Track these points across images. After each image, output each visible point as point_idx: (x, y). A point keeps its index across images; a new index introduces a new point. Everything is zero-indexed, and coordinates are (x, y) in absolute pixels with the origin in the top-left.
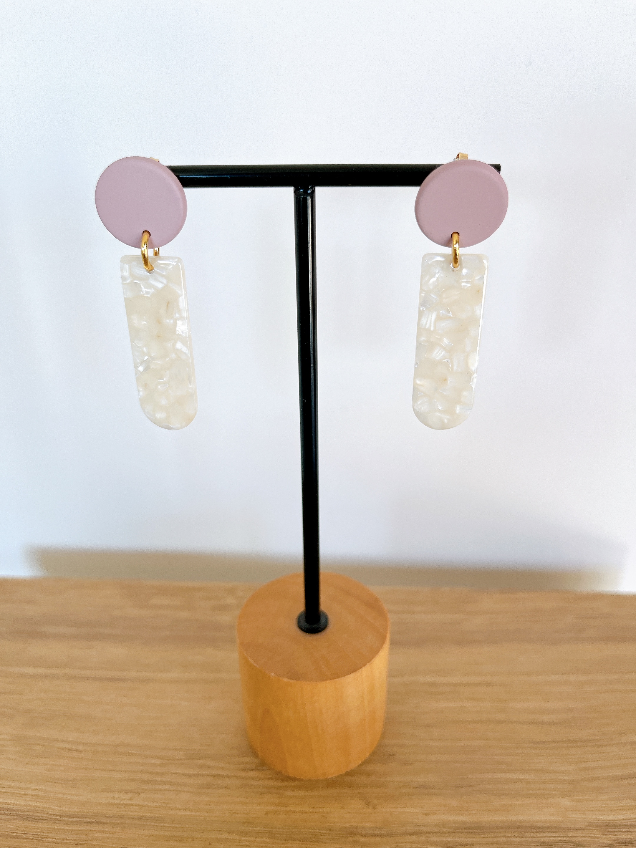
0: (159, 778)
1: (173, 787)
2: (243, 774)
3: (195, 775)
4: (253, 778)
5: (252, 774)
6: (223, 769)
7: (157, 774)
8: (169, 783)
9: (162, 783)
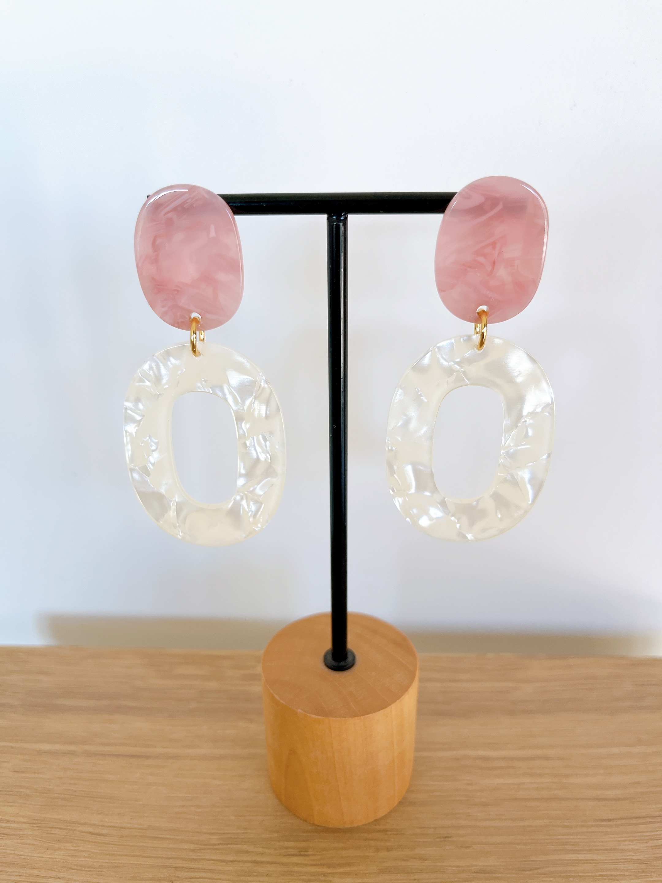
0: (193, 865)
2: (285, 860)
3: (233, 861)
4: (297, 864)
5: (295, 859)
6: (262, 854)
7: (192, 860)
9: (197, 870)
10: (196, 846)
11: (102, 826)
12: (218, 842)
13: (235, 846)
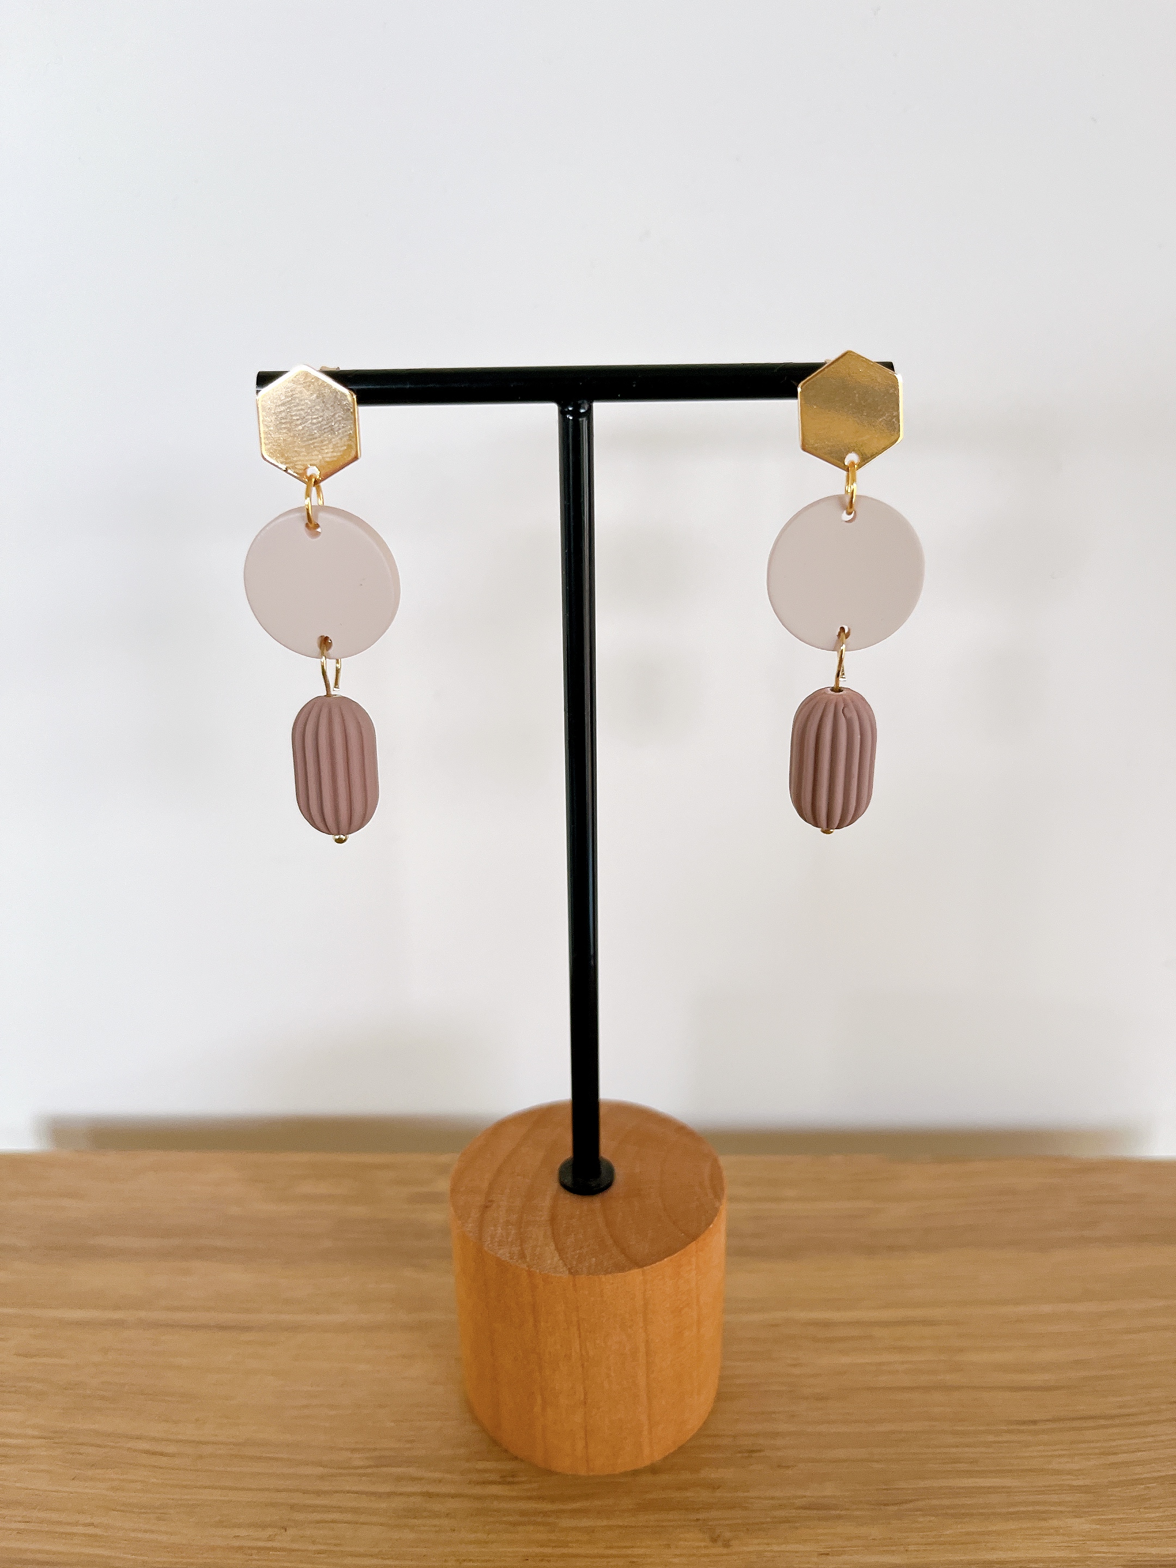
0: (325, 1501)
1: (349, 1517)
2: (478, 1490)
4: (498, 1498)
5: (495, 1490)
6: (440, 1481)
7: (318, 1493)
8: (340, 1509)
9: (327, 1508)
10: (326, 1470)
12: (366, 1463)
13: (393, 1470)
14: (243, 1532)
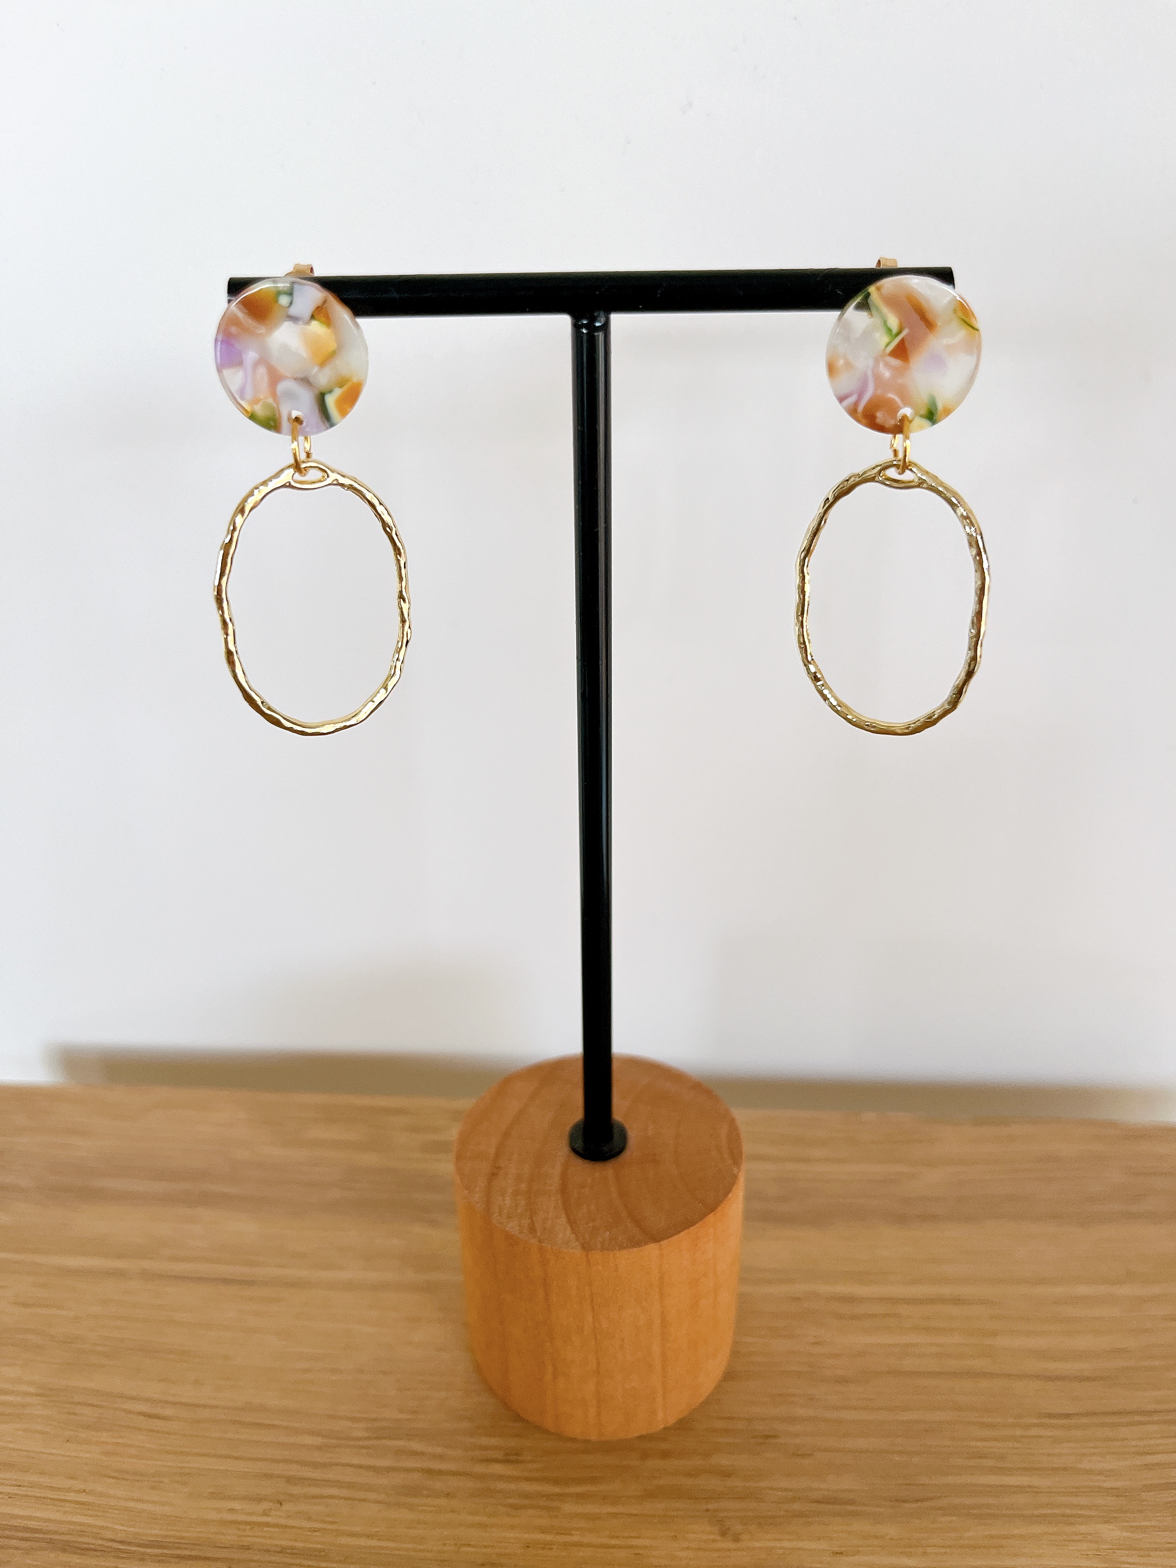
0: (318, 1474)
1: (345, 1493)
2: (480, 1469)
3: (389, 1470)
4: (501, 1477)
5: (498, 1469)
6: (441, 1457)
7: (315, 1465)
8: (338, 1484)
9: (326, 1483)
10: (326, 1440)
11: (166, 1402)
12: (366, 1435)
13: (393, 1443)
14: (236, 1505)
